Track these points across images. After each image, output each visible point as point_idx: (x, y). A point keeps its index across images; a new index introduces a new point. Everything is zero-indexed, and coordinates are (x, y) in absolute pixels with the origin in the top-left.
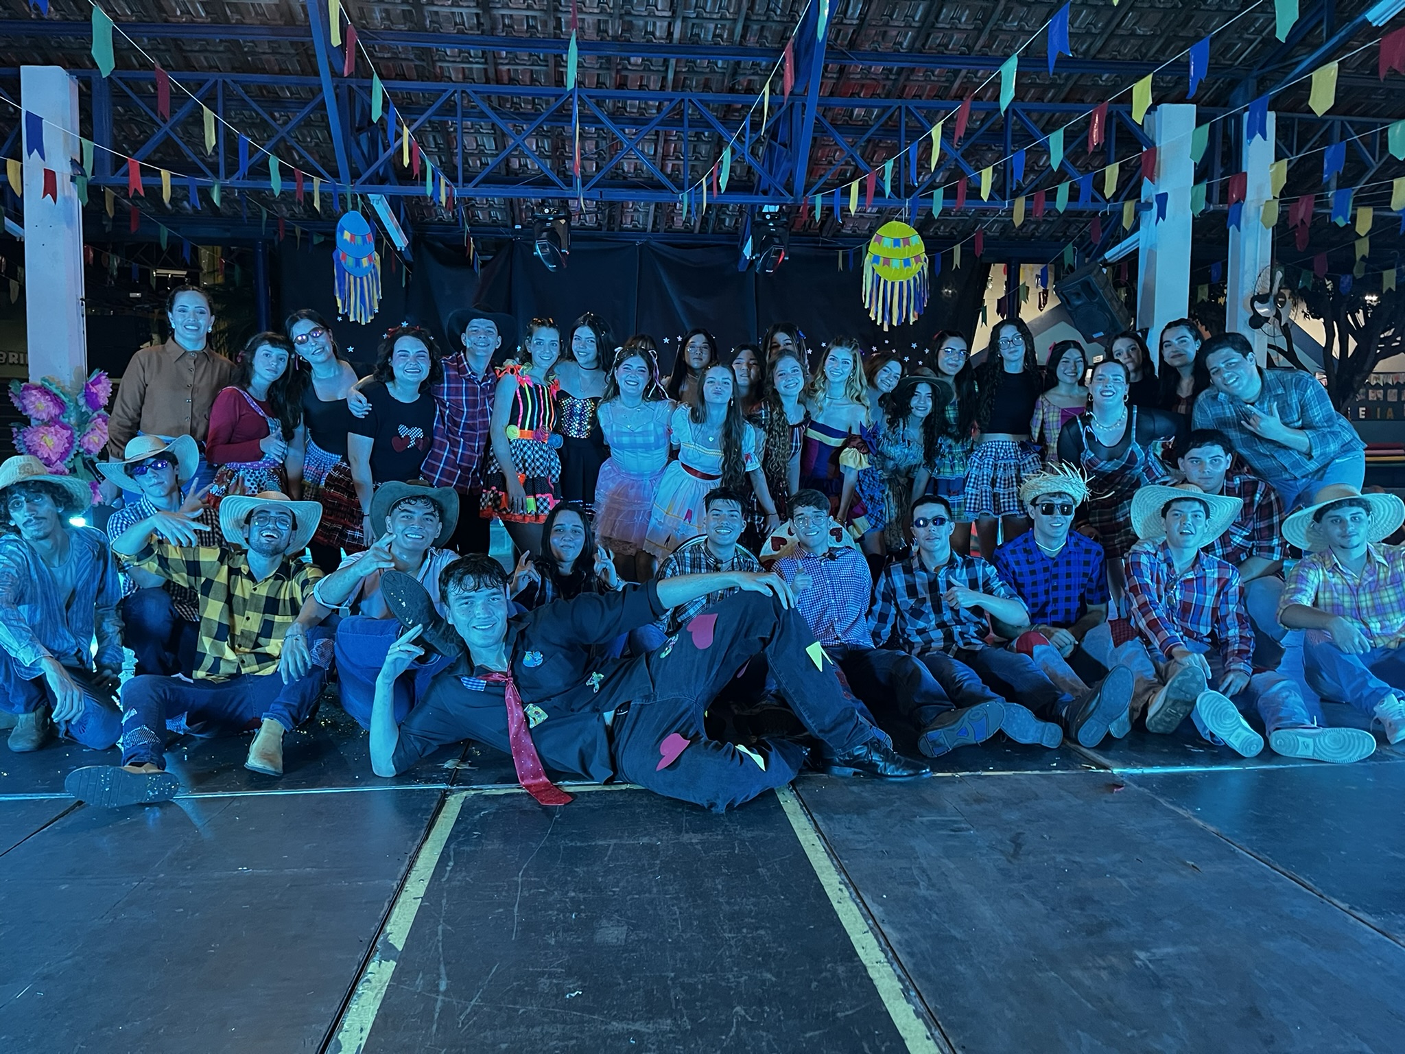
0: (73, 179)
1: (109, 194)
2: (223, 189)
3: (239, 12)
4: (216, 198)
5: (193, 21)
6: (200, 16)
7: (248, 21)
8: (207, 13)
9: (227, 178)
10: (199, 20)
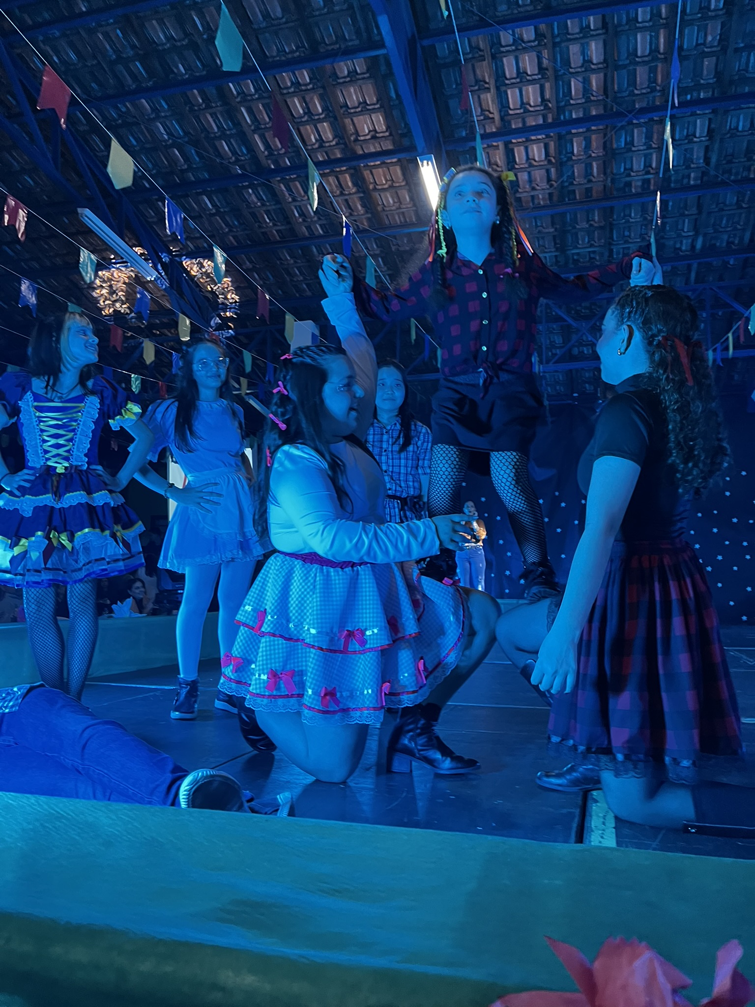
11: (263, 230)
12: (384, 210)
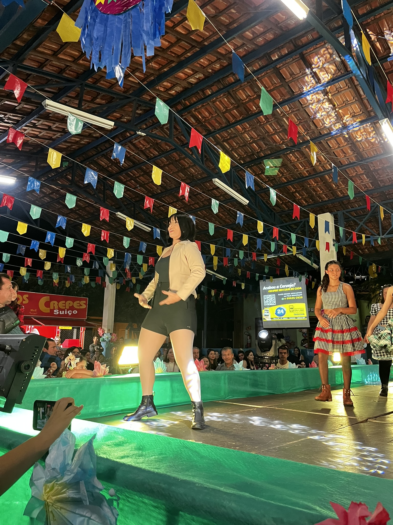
0: (334, 245)
1: (344, 248)
2: (382, 239)
3: (384, 182)
4: (379, 242)
5: (368, 189)
6: (371, 187)
7: (387, 184)
8: (373, 186)
9: (383, 235)
10: (370, 188)
11: (299, 172)
12: (364, 150)
